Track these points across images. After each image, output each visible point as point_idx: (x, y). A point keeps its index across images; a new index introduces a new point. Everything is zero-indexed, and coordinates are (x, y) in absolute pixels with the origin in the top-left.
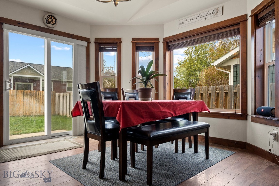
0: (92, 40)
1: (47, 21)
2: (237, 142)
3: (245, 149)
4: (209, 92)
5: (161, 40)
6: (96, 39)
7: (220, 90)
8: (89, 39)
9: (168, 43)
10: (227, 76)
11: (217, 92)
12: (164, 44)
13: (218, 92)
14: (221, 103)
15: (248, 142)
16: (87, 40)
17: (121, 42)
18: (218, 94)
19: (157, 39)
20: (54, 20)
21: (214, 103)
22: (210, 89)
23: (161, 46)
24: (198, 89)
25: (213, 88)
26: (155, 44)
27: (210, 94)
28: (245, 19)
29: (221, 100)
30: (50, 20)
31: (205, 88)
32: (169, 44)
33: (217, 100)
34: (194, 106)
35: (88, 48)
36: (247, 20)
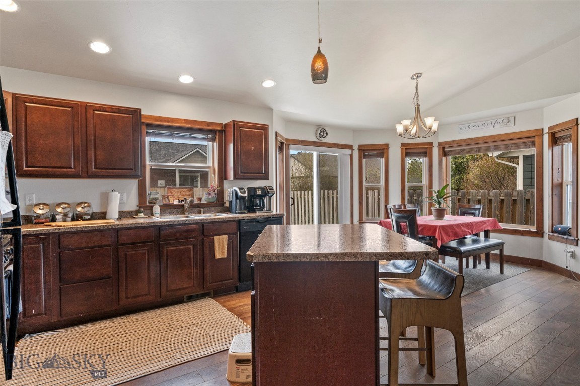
0: (356, 147)
1: (320, 135)
2: (532, 260)
3: (541, 267)
4: (489, 198)
5: (435, 145)
6: (359, 146)
7: (506, 195)
8: (352, 146)
9: (444, 148)
10: (513, 171)
11: (501, 198)
12: (439, 150)
13: (504, 198)
14: (507, 213)
15: (544, 260)
16: (350, 147)
17: (388, 148)
18: (502, 201)
19: (431, 144)
20: (325, 133)
21: (497, 212)
22: (491, 194)
23: (436, 152)
24: (474, 194)
25: (496, 193)
26: (428, 149)
27: (490, 201)
28: (542, 134)
29: (507, 208)
30: (322, 134)
31: (484, 193)
32: (446, 150)
33: (501, 208)
34: (487, 224)
35: (351, 156)
36: (543, 135)
